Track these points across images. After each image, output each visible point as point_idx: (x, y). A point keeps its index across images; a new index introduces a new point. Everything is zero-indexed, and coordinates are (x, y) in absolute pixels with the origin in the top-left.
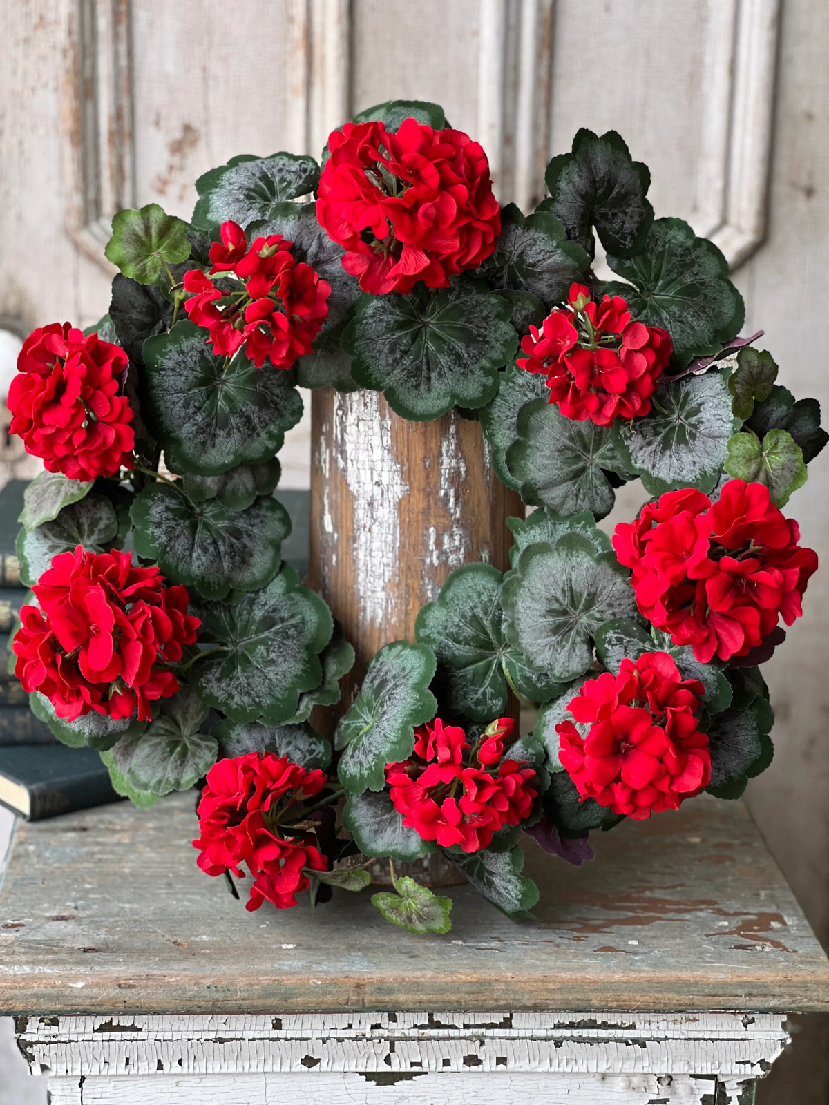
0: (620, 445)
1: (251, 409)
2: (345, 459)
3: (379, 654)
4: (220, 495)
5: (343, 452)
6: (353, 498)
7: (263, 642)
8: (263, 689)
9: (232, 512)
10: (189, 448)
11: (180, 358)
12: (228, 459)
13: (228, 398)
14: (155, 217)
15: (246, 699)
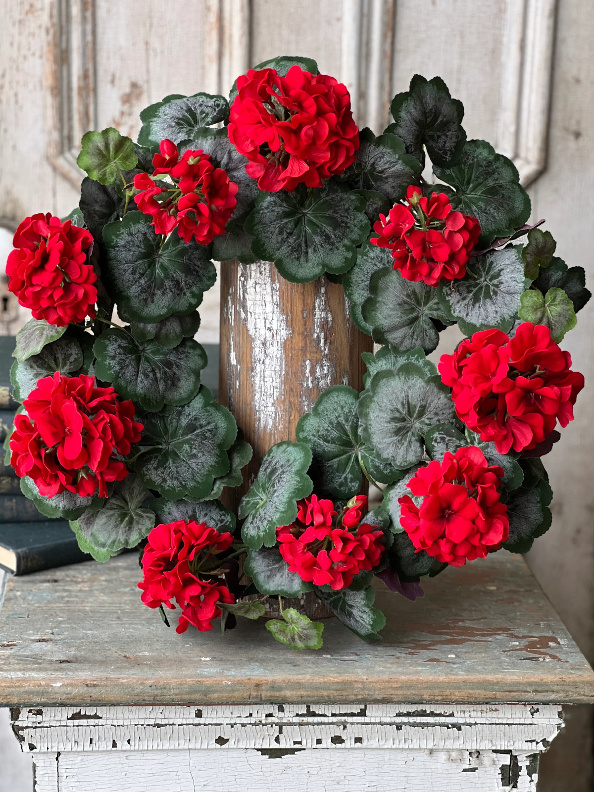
0: (443, 300)
1: (179, 275)
2: (246, 312)
3: (270, 451)
4: (157, 336)
5: (244, 307)
6: (250, 340)
7: (187, 442)
8: (187, 475)
9: (165, 349)
10: (135, 303)
11: (130, 238)
12: (163, 311)
13: (163, 267)
14: (112, 137)
15: (176, 483)
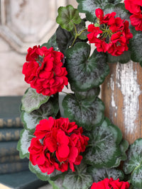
1: (97, 70)
2: (121, 84)
3: (135, 143)
4: (86, 98)
5: (120, 82)
7: (103, 142)
8: (105, 157)
9: (90, 103)
10: (78, 83)
11: (77, 55)
12: (89, 86)
13: (89, 66)
14: (70, 9)
15: (100, 161)
